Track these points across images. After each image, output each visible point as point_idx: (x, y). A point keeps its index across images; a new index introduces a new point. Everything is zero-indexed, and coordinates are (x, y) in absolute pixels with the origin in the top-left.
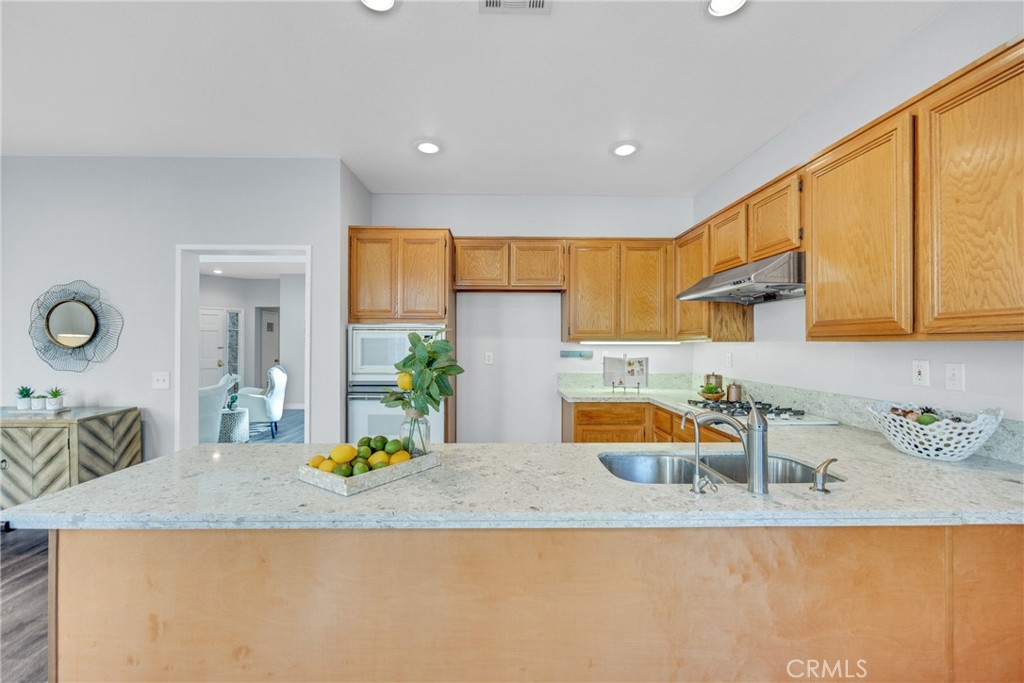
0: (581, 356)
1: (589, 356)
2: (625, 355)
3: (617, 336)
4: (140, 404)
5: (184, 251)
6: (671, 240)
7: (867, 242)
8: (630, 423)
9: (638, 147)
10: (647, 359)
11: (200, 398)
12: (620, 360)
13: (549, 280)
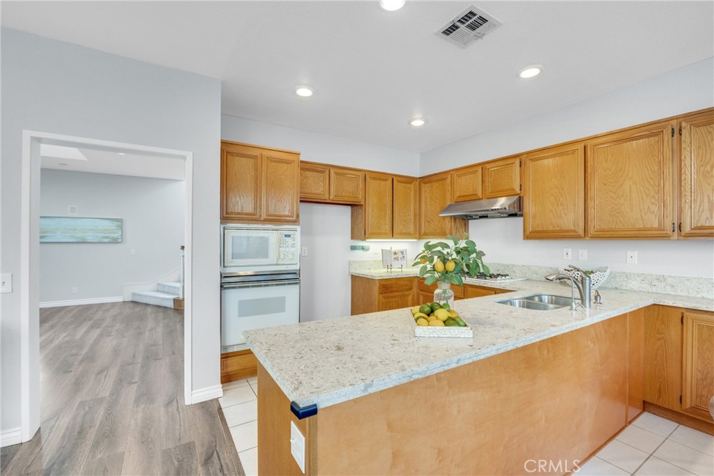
0: (363, 249)
1: (368, 249)
2: (391, 248)
6: (416, 178)
7: (562, 196)
8: (407, 290)
10: (406, 250)
12: (389, 251)
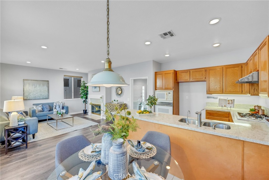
0: (214, 98)
1: (217, 98)
2: (227, 98)
3: (223, 93)
4: (126, 103)
5: (131, 79)
6: (244, 63)
8: (224, 117)
9: (220, 44)
10: (234, 100)
11: (134, 103)
12: (225, 100)
13: (201, 78)
